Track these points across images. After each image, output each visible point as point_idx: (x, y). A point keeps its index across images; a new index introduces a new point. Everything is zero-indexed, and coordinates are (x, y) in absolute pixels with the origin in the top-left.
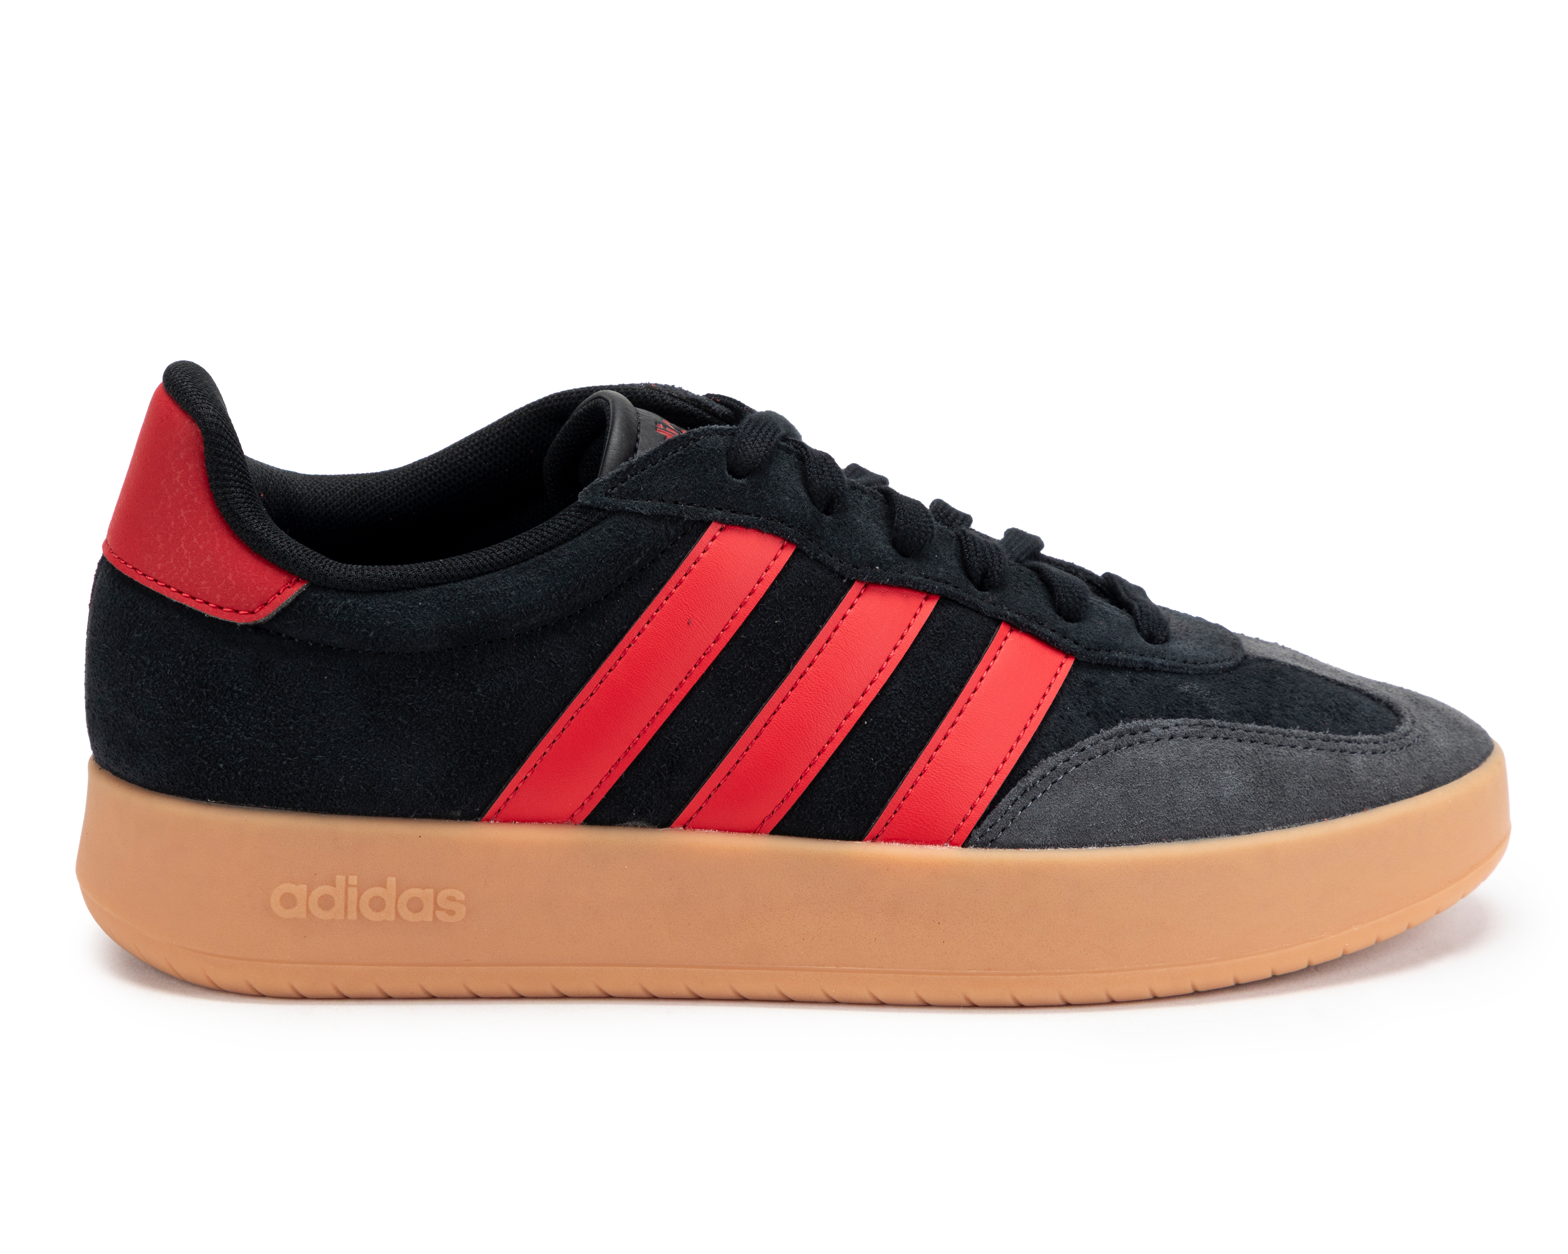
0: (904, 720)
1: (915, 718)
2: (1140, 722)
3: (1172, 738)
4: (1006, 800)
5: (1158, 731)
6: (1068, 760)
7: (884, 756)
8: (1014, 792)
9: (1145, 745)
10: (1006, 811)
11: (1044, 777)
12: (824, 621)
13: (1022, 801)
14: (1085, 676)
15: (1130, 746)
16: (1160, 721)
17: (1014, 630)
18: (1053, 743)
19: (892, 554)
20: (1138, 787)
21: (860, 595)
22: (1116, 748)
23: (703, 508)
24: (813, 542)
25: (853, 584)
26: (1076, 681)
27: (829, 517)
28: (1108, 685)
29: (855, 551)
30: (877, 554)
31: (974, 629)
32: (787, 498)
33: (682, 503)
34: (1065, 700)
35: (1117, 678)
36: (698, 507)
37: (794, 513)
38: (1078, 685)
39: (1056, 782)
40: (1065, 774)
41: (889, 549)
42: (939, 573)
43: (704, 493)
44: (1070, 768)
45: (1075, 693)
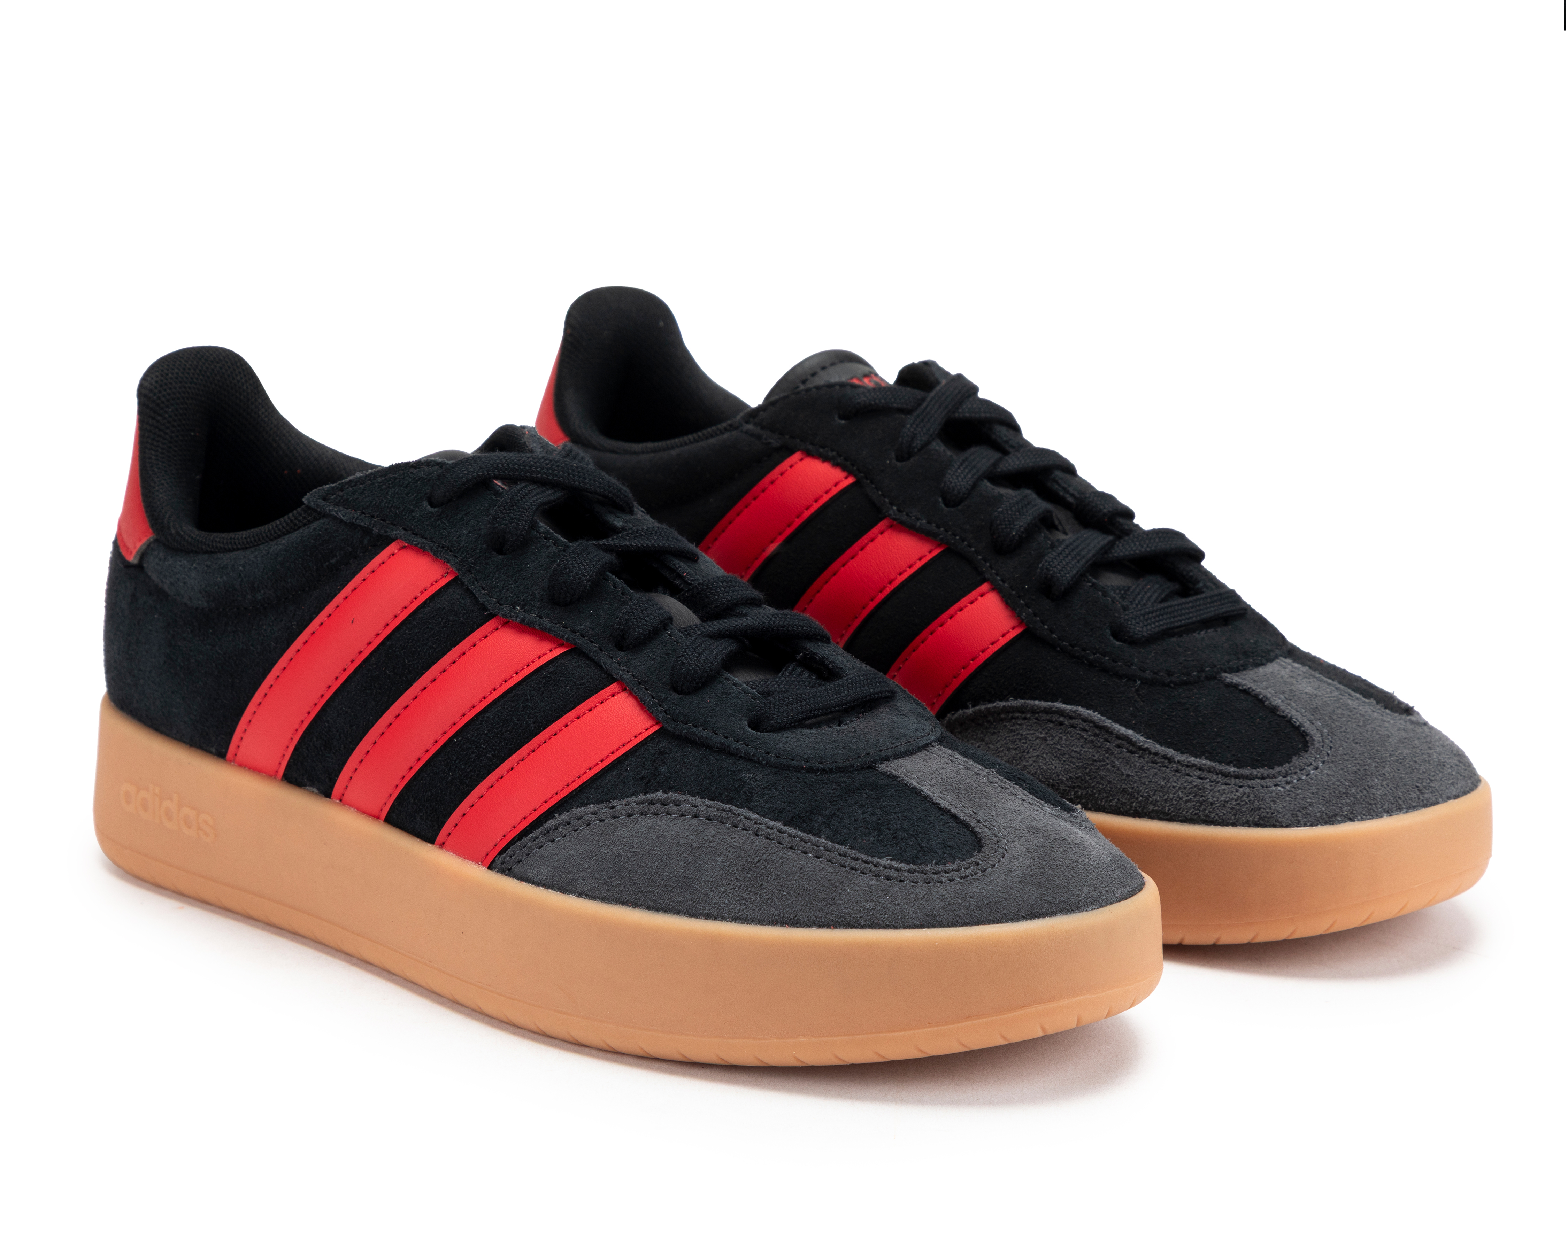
2: (676, 796)
3: (696, 816)
4: (531, 836)
5: (687, 807)
6: (595, 813)
7: (458, 773)
9: (669, 817)
10: (525, 846)
11: (568, 823)
12: (455, 644)
13: (542, 840)
14: (664, 744)
15: (656, 814)
16: (694, 799)
17: (624, 690)
18: (597, 796)
19: (542, 600)
20: (634, 852)
21: (497, 629)
22: (642, 814)
23: (392, 526)
24: (471, 574)
25: (493, 617)
26: (652, 747)
27: (501, 557)
28: (678, 756)
29: (508, 590)
30: (526, 597)
31: (583, 681)
32: (465, 532)
33: (377, 517)
34: (631, 761)
35: (690, 753)
36: (388, 524)
37: (463, 546)
38: (652, 751)
39: (577, 830)
40: (588, 825)
41: (542, 595)
42: (581, 625)
43: (396, 513)
44: (594, 821)
45: (644, 758)
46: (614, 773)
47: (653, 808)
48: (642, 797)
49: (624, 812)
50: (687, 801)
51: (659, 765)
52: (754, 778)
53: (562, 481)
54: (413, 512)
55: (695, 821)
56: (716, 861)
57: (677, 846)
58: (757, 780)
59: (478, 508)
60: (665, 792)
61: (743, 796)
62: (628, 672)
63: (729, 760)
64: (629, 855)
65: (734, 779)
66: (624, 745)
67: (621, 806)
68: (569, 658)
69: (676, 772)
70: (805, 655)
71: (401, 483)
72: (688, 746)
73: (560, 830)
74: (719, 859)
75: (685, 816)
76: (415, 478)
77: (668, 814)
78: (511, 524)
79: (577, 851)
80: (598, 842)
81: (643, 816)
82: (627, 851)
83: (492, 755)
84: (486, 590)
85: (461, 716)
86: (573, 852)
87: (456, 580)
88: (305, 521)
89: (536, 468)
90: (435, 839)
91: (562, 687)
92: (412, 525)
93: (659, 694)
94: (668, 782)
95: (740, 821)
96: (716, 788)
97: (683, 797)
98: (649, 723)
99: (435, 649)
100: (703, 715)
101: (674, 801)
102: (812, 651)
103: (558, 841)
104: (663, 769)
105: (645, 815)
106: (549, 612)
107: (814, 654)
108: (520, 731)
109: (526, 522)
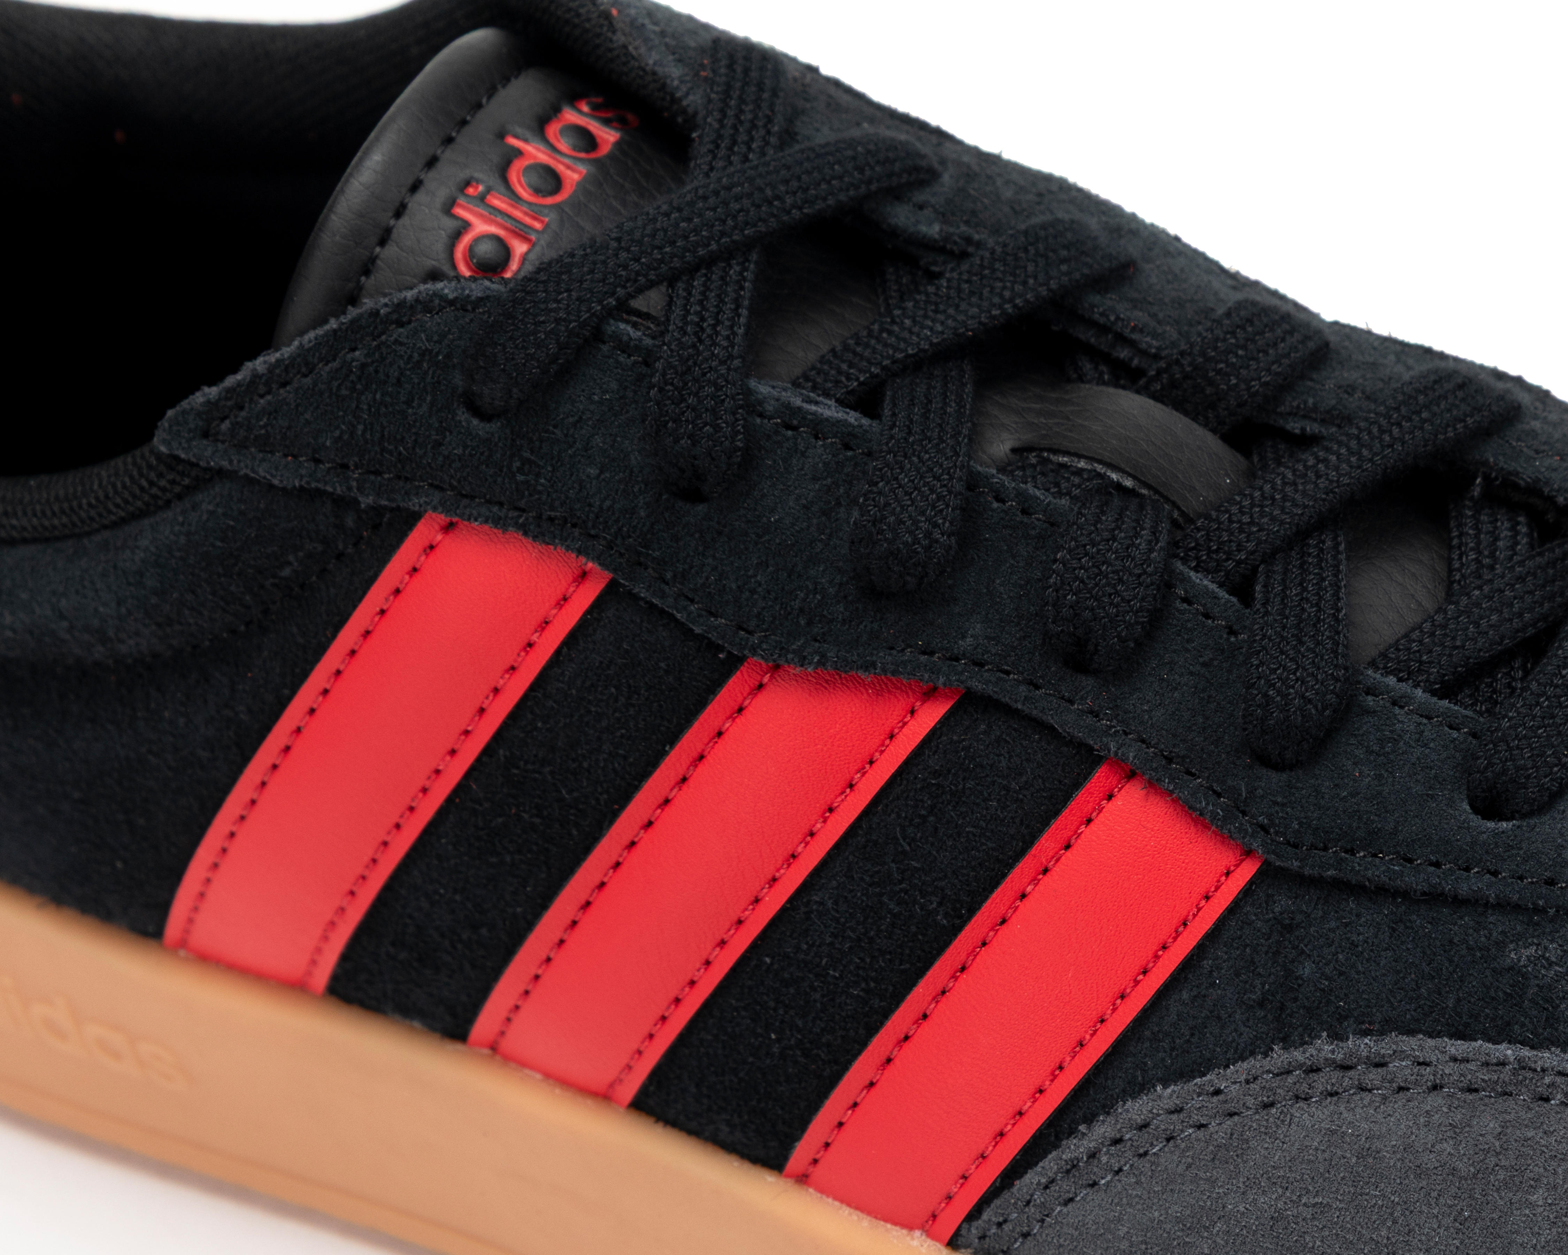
0: (834, 970)
1: (858, 967)
2: (1366, 1046)
3: (1435, 1087)
4: (1032, 1178)
5: (1401, 1069)
6: (1178, 1110)
7: (792, 1035)
8: (1050, 1164)
9: (1367, 1097)
10: (1028, 1203)
11: (1117, 1141)
12: (673, 739)
13: (1065, 1186)
14: (1283, 903)
15: (1331, 1095)
16: (1411, 1044)
17: (1131, 775)
18: (1163, 1060)
19: (845, 597)
20: (1314, 1205)
21: (761, 687)
22: (1297, 1098)
23: (401, 483)
24: (646, 568)
25: (742, 664)
26: (1255, 915)
27: (701, 508)
28: (1333, 930)
29: (753, 592)
30: (804, 600)
31: (1024, 778)
32: (593, 471)
33: (357, 467)
34: (1216, 958)
35: (1358, 916)
36: (389, 479)
37: (601, 508)
38: (1259, 924)
39: (1146, 1154)
40: (1168, 1140)
41: (841, 584)
42: (964, 637)
43: (400, 453)
44: (1182, 1131)
45: (1246, 946)
46: (1185, 995)
47: (1322, 1081)
48: (1279, 1057)
49: (1250, 1102)
50: (1398, 1054)
51: (1293, 961)
52: (1543, 956)
53: (763, 229)
54: (440, 444)
55: (1435, 1100)
56: (1532, 1205)
57: (1418, 1176)
58: (1551, 964)
59: (596, 398)
60: (1337, 1036)
61: (1535, 1013)
62: (1126, 733)
63: (1461, 918)
64: (1307, 1213)
65: (1494, 970)
66: (1185, 925)
67: (1237, 1086)
68: (967, 723)
69: (1341, 974)
70: (1486, 478)
71: (381, 376)
72: (1347, 900)
73: (1104, 1159)
74: (1537, 1197)
75: (1408, 1089)
76: (410, 357)
77: (1362, 1089)
78: (701, 429)
79: (1166, 1209)
80: (1212, 1182)
81: (1301, 1104)
82: (1296, 1203)
83: (863, 990)
84: (697, 603)
85: (752, 904)
86: (1156, 1214)
87: (612, 588)
88: (177, 489)
89: (696, 231)
90: (786, 1158)
91: (978, 805)
92: (452, 477)
93: (1229, 782)
94: (1329, 1002)
95: (1552, 1085)
96: (1459, 1000)
97: (1386, 1046)
98: (1224, 858)
99: (625, 758)
100: (1360, 818)
101: (1368, 1057)
102: (1502, 469)
103: (1108, 1184)
104: (1307, 970)
105: (1306, 1099)
106: (876, 626)
107: (1510, 473)
108: (913, 929)
109: (734, 414)
